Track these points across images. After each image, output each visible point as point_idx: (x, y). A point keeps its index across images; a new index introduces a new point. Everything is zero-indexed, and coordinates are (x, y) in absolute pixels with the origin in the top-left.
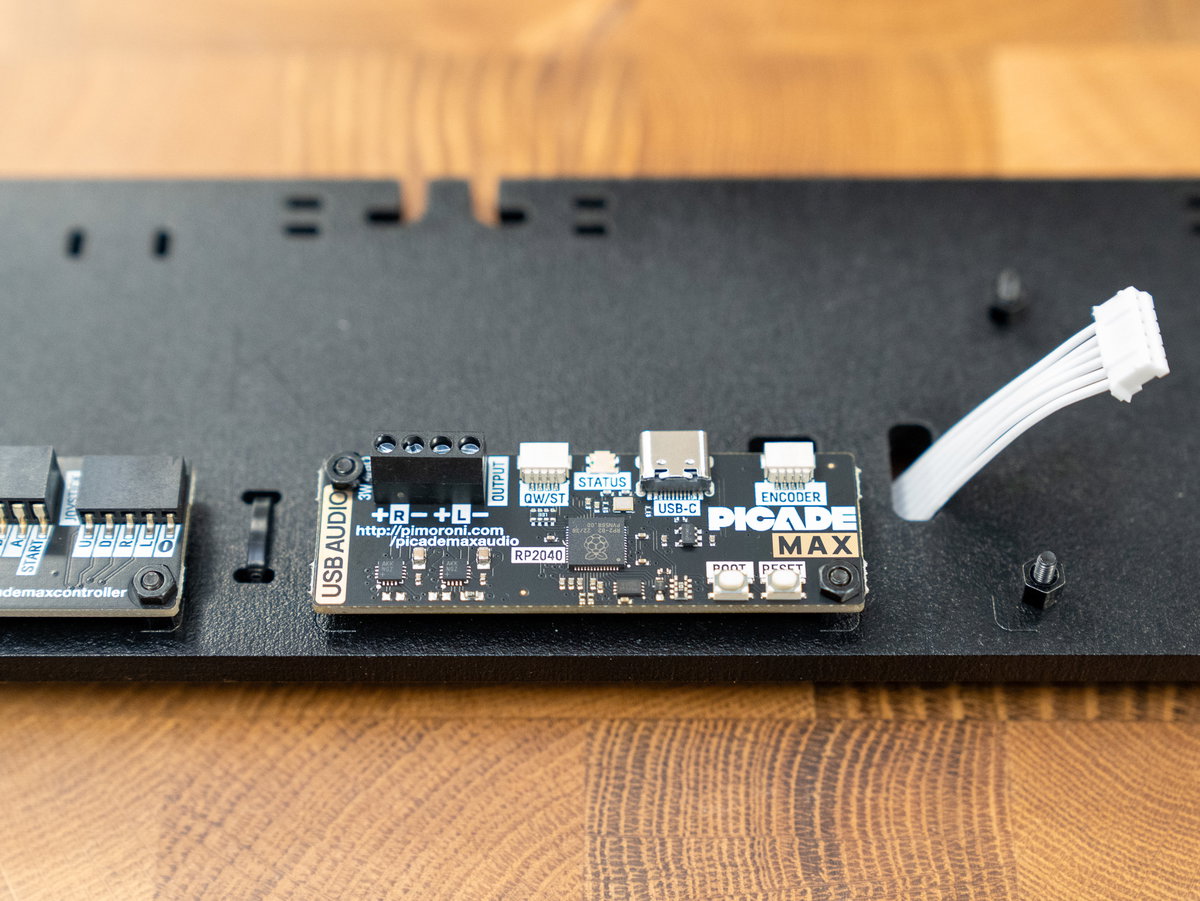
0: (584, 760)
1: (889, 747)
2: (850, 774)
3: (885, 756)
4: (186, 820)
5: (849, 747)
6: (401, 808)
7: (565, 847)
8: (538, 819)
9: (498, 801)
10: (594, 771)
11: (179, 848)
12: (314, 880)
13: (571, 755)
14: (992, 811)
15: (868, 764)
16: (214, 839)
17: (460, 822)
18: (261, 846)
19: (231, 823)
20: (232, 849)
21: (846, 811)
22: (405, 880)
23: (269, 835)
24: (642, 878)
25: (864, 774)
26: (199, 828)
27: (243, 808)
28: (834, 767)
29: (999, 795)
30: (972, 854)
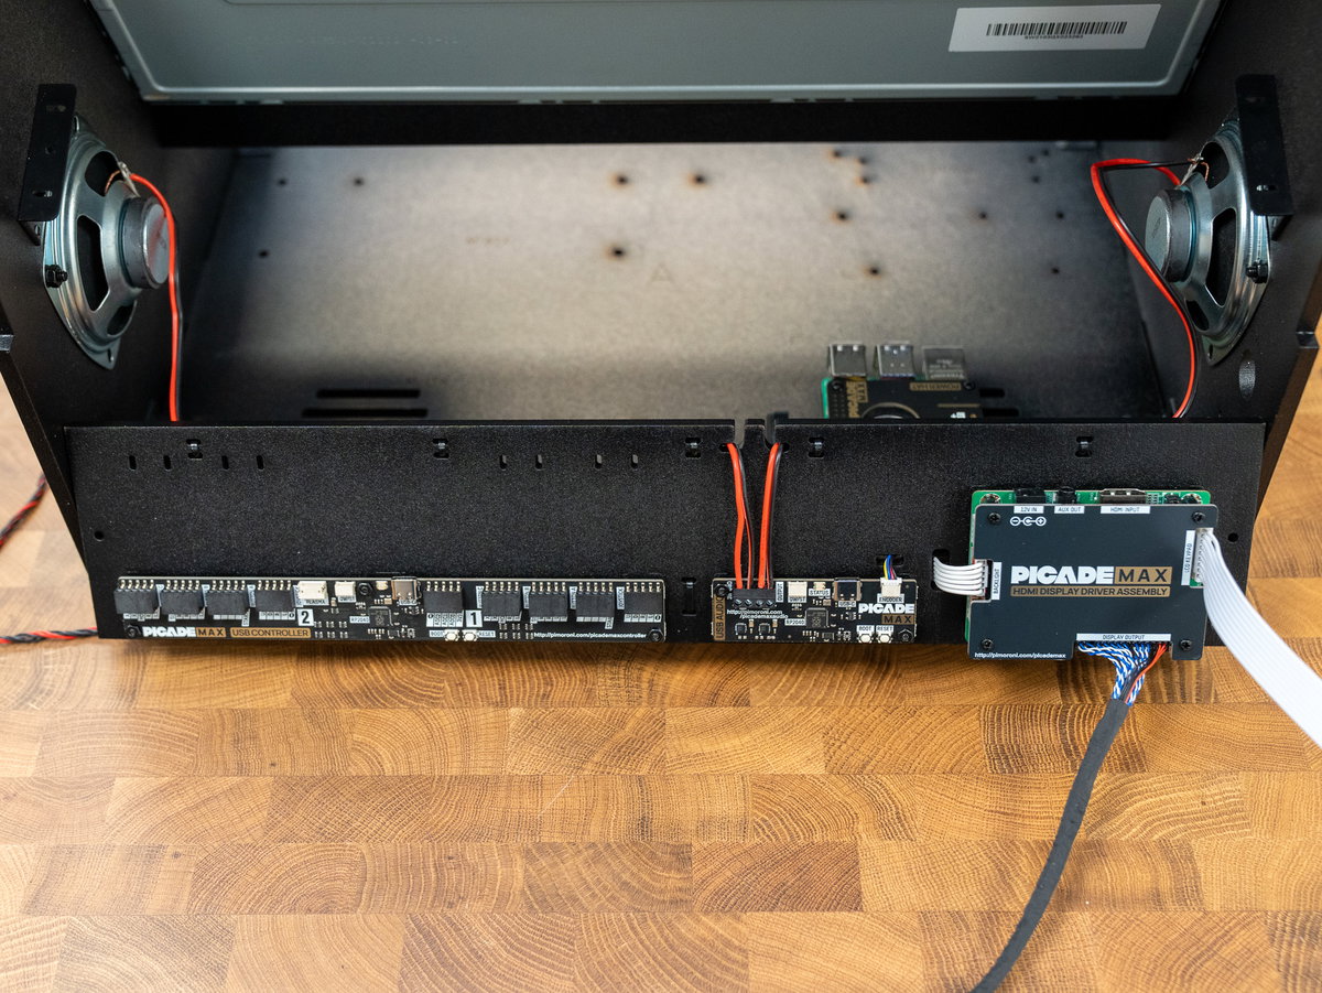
0: (978, 719)
1: (1092, 713)
2: (1078, 723)
3: (1090, 717)
4: (831, 742)
5: (1077, 713)
6: (912, 736)
7: (977, 748)
8: (964, 739)
9: (948, 734)
10: (982, 723)
11: (831, 751)
12: (884, 760)
13: (974, 717)
14: (1133, 734)
15: (1085, 719)
16: (844, 747)
17: (935, 740)
18: (862, 749)
19: (849, 742)
20: (852, 751)
21: (1079, 735)
22: (918, 760)
23: (864, 745)
24: (1006, 758)
25: (1084, 722)
26: (838, 744)
27: (852, 737)
28: (1072, 720)
29: (1135, 730)
30: (1128, 749)
